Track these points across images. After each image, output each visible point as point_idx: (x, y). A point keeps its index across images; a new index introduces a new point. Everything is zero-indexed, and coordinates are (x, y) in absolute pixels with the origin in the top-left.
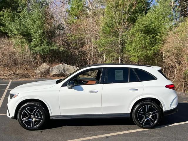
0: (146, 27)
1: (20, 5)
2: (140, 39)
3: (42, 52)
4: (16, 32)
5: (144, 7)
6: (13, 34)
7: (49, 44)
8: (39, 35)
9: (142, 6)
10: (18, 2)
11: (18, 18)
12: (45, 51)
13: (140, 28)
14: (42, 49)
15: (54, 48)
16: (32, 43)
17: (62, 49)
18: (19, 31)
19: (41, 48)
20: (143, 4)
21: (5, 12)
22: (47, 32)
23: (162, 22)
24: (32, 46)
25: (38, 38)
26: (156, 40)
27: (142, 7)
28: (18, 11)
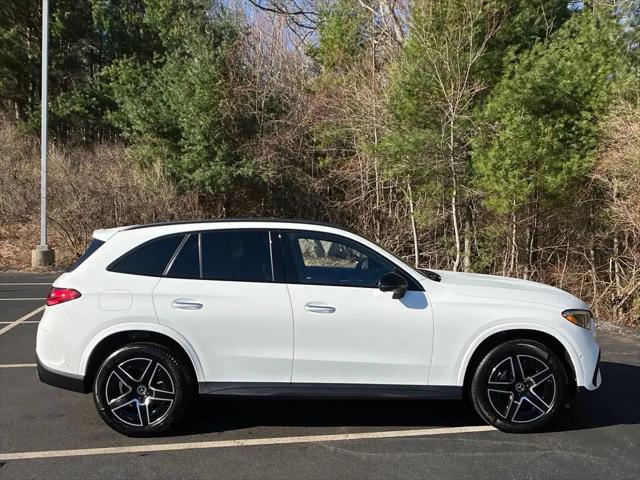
0: (538, 89)
1: (164, 42)
2: (517, 134)
3: (210, 184)
4: (139, 126)
5: (542, 22)
6: (135, 133)
7: (232, 159)
8: (202, 132)
9: (532, 21)
10: (160, 34)
11: (149, 84)
12: (219, 182)
13: (516, 96)
14: (212, 177)
15: (247, 171)
16: (185, 159)
17: (269, 174)
18: (149, 122)
19: (208, 173)
20: (541, 11)
21: (122, 66)
22: (228, 121)
23: (600, 71)
24: (184, 166)
25: (199, 141)
26: (579, 135)
27: (536, 23)
28: (155, 62)
